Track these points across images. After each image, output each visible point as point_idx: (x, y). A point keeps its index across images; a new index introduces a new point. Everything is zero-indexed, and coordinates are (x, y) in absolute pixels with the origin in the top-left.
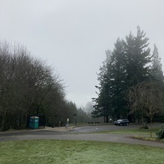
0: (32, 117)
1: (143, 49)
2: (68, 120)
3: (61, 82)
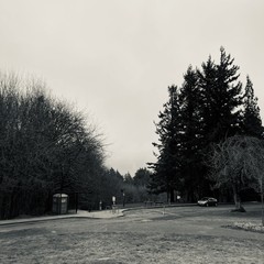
0: (57, 195)
2: (114, 199)
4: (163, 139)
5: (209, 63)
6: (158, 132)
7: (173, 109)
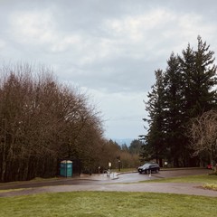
0: (63, 162)
1: (207, 67)
2: (110, 164)
3: (98, 115)
4: (152, 115)
5: (188, 50)
6: (148, 109)
7: (159, 90)
